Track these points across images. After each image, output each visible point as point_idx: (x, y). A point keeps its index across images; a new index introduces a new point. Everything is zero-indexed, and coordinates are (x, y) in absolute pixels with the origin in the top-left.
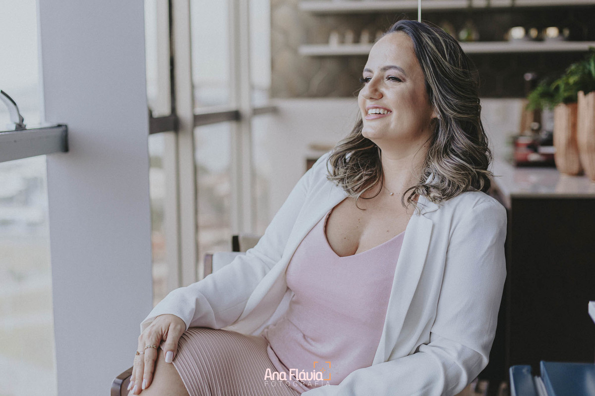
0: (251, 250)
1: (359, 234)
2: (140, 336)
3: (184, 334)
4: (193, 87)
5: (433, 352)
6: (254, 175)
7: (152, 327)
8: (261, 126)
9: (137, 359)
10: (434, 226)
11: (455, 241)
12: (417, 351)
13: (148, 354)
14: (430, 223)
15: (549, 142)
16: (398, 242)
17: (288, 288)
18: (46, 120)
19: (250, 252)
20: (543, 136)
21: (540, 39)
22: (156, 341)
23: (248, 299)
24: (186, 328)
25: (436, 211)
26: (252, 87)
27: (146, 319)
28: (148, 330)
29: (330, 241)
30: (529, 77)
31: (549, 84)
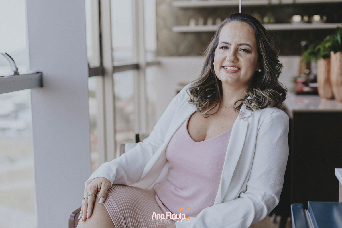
0: (146, 139)
1: (206, 129)
2: (85, 189)
3: (110, 188)
4: (112, 49)
5: (248, 197)
6: (147, 101)
7: (92, 184)
8: (151, 72)
9: (84, 201)
10: (248, 125)
11: (261, 133)
12: (239, 197)
13: (90, 199)
14: (246, 123)
15: (315, 80)
16: (228, 134)
17: (167, 161)
18: (31, 69)
19: (145, 141)
20: (312, 77)
21: (309, 22)
22: (94, 191)
23: (144, 167)
24: (111, 185)
25: (250, 116)
26: (146, 51)
27: (88, 180)
28: (90, 185)
29: (190, 134)
30: (303, 43)
31: (314, 47)
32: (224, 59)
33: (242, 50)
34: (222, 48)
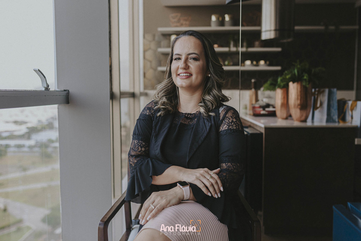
18: (58, 88)
21: (257, 65)
30: (253, 81)
32: (178, 68)
33: (192, 59)
34: (176, 59)
